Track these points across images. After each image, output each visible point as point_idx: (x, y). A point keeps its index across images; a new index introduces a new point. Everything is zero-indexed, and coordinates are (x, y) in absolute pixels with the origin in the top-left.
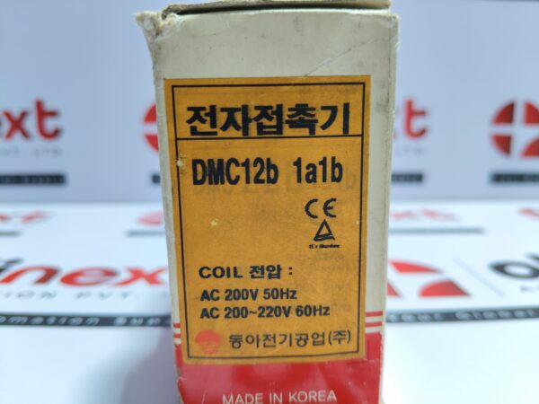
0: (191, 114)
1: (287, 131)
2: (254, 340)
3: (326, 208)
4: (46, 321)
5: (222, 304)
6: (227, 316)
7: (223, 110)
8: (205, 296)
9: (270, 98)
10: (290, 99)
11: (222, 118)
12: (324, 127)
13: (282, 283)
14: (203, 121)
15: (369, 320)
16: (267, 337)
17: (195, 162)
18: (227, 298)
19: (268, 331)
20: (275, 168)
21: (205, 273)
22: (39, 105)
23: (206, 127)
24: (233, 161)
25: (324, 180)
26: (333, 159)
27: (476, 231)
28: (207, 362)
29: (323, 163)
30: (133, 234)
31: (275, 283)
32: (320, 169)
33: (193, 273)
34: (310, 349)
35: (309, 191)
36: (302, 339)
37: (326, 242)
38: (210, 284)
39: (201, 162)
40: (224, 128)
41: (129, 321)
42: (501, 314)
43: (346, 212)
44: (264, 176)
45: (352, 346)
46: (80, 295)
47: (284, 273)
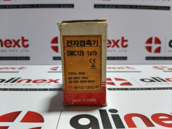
0: (67, 42)
1: (86, 45)
2: (79, 87)
3: (94, 61)
4: (30, 90)
5: (73, 80)
6: (74, 83)
7: (73, 41)
8: (70, 78)
9: (83, 39)
10: (86, 39)
11: (73, 43)
12: (93, 45)
13: (85, 76)
14: (70, 43)
15: (103, 84)
16: (82, 87)
17: (68, 51)
18: (74, 79)
19: (82, 86)
20: (84, 52)
21: (70, 74)
22: (23, 38)
23: (70, 45)
24: (75, 51)
25: (93, 55)
26: (95, 51)
27: (140, 72)
28: (70, 92)
30: (49, 72)
31: (84, 76)
32: (92, 53)
33: (67, 74)
34: (91, 89)
35: (90, 57)
36: (89, 87)
37: (94, 67)
38: (71, 76)
40: (74, 45)
41: (51, 90)
42: (139, 89)
43: (98, 61)
44: (81, 54)
45: (99, 89)
46: (38, 85)
47: (85, 74)
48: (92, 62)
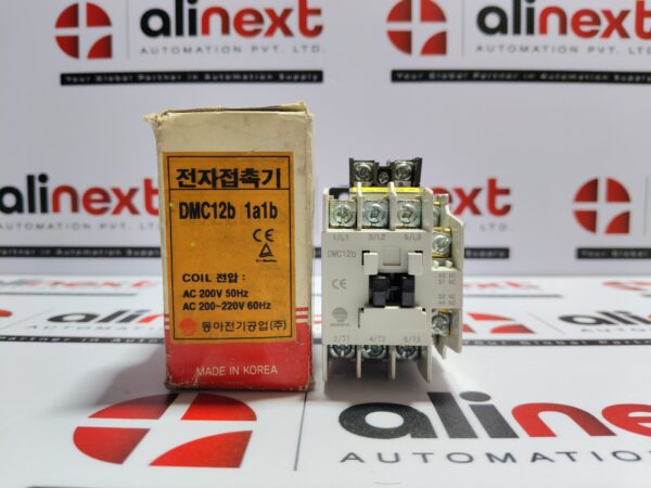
0: (179, 174)
1: (241, 185)
2: (219, 326)
3: (267, 235)
5: (197, 300)
6: (201, 309)
7: (200, 171)
8: (186, 294)
9: (230, 165)
10: (242, 166)
11: (199, 176)
12: (264, 183)
13: (239, 286)
14: (187, 178)
15: (298, 313)
16: (228, 324)
17: (181, 204)
18: (201, 296)
19: (229, 320)
20: (233, 209)
21: (187, 278)
23: (189, 182)
24: (206, 204)
25: (265, 217)
26: (271, 203)
28: (187, 342)
29: (264, 205)
31: (233, 286)
32: (262, 209)
33: (178, 278)
34: (257, 333)
35: (255, 224)
36: (252, 325)
37: (267, 258)
38: (189, 286)
39: (185, 204)
40: (201, 183)
42: (559, 342)
43: (280, 238)
44: (226, 214)
45: (287, 333)
47: (240, 279)
48: (259, 241)
